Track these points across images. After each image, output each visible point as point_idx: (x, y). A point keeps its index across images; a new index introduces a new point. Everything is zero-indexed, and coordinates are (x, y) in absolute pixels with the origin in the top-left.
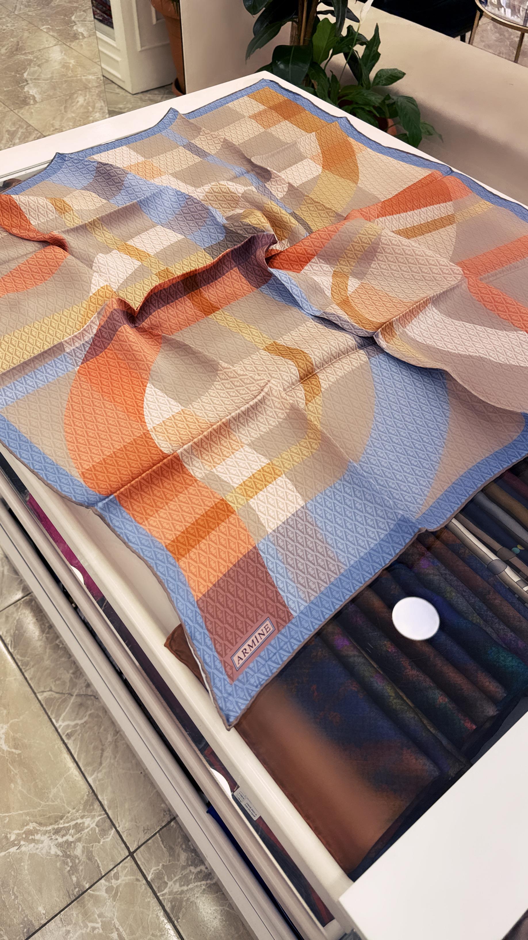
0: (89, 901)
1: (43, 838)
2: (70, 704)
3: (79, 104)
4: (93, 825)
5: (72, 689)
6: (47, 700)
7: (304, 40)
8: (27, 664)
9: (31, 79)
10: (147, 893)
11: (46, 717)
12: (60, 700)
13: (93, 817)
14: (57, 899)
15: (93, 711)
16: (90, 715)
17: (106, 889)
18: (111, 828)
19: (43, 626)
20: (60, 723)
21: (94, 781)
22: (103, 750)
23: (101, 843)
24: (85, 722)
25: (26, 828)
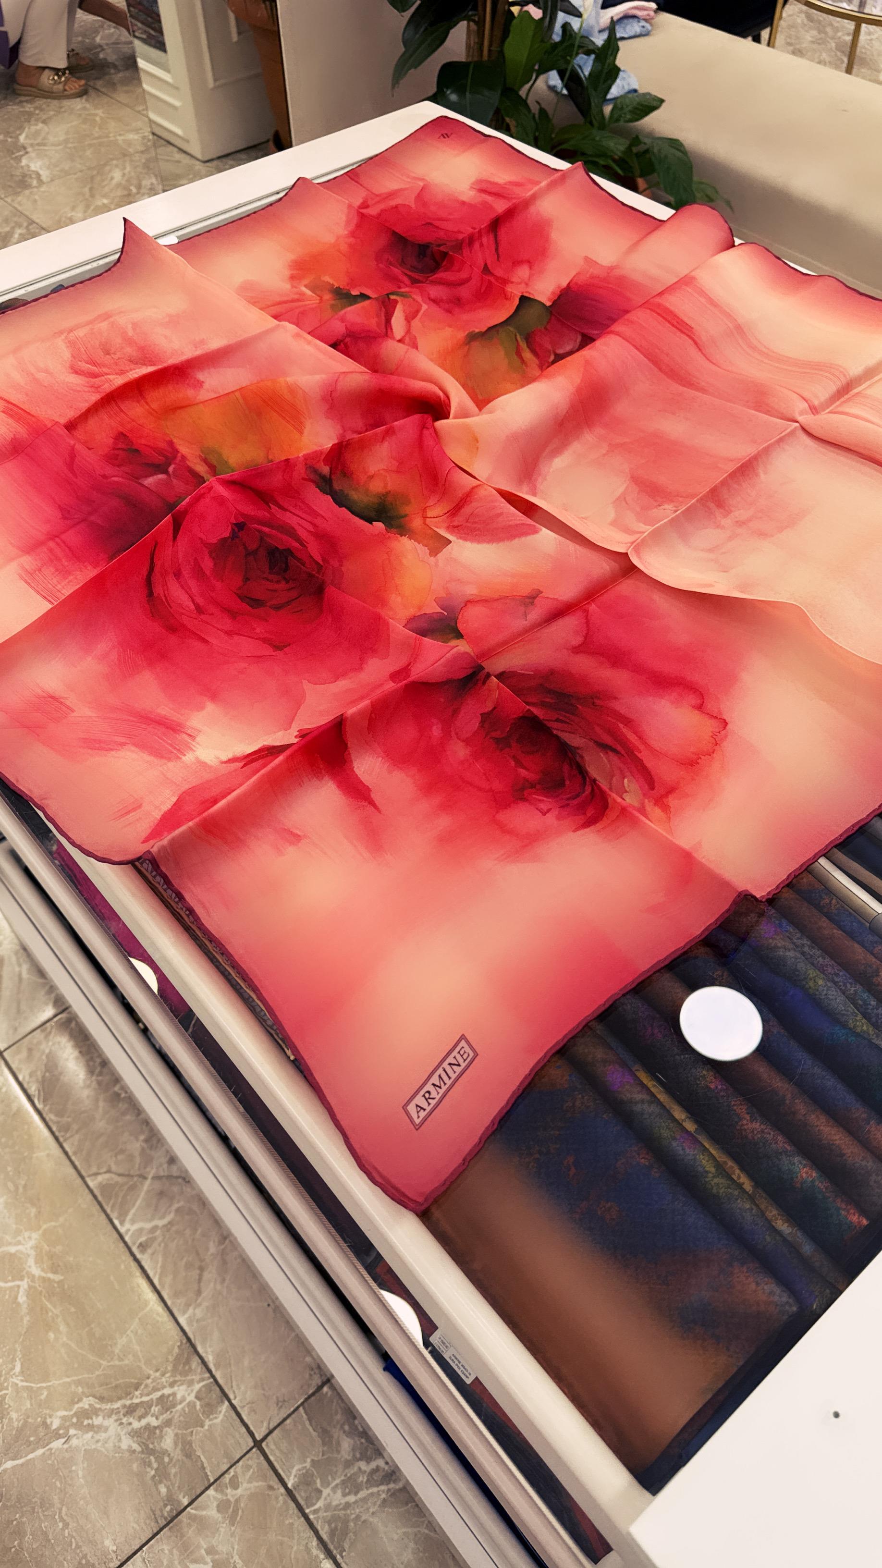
0: (189, 1525)
1: (106, 1423)
2: (142, 1194)
3: (114, 182)
4: (191, 1398)
5: (145, 1168)
6: (103, 1187)
7: (490, 51)
8: (66, 1128)
9: (32, 145)
10: (287, 1510)
11: (103, 1216)
12: (126, 1188)
13: (191, 1383)
14: (135, 1526)
15: (181, 1203)
16: (178, 1211)
17: (218, 1506)
18: (222, 1402)
19: (91, 1063)
20: (127, 1225)
21: (190, 1321)
22: (202, 1269)
23: (206, 1427)
24: (171, 1223)
25: (76, 1406)
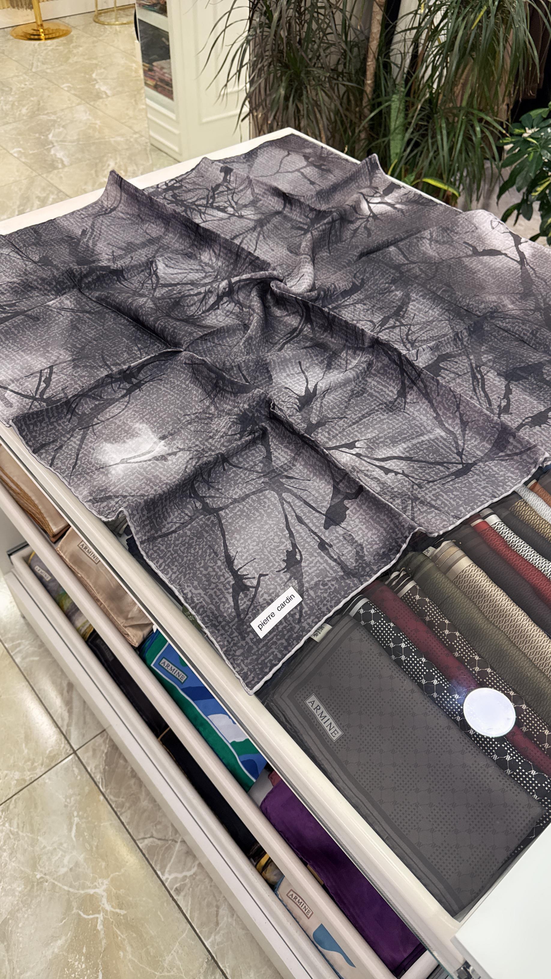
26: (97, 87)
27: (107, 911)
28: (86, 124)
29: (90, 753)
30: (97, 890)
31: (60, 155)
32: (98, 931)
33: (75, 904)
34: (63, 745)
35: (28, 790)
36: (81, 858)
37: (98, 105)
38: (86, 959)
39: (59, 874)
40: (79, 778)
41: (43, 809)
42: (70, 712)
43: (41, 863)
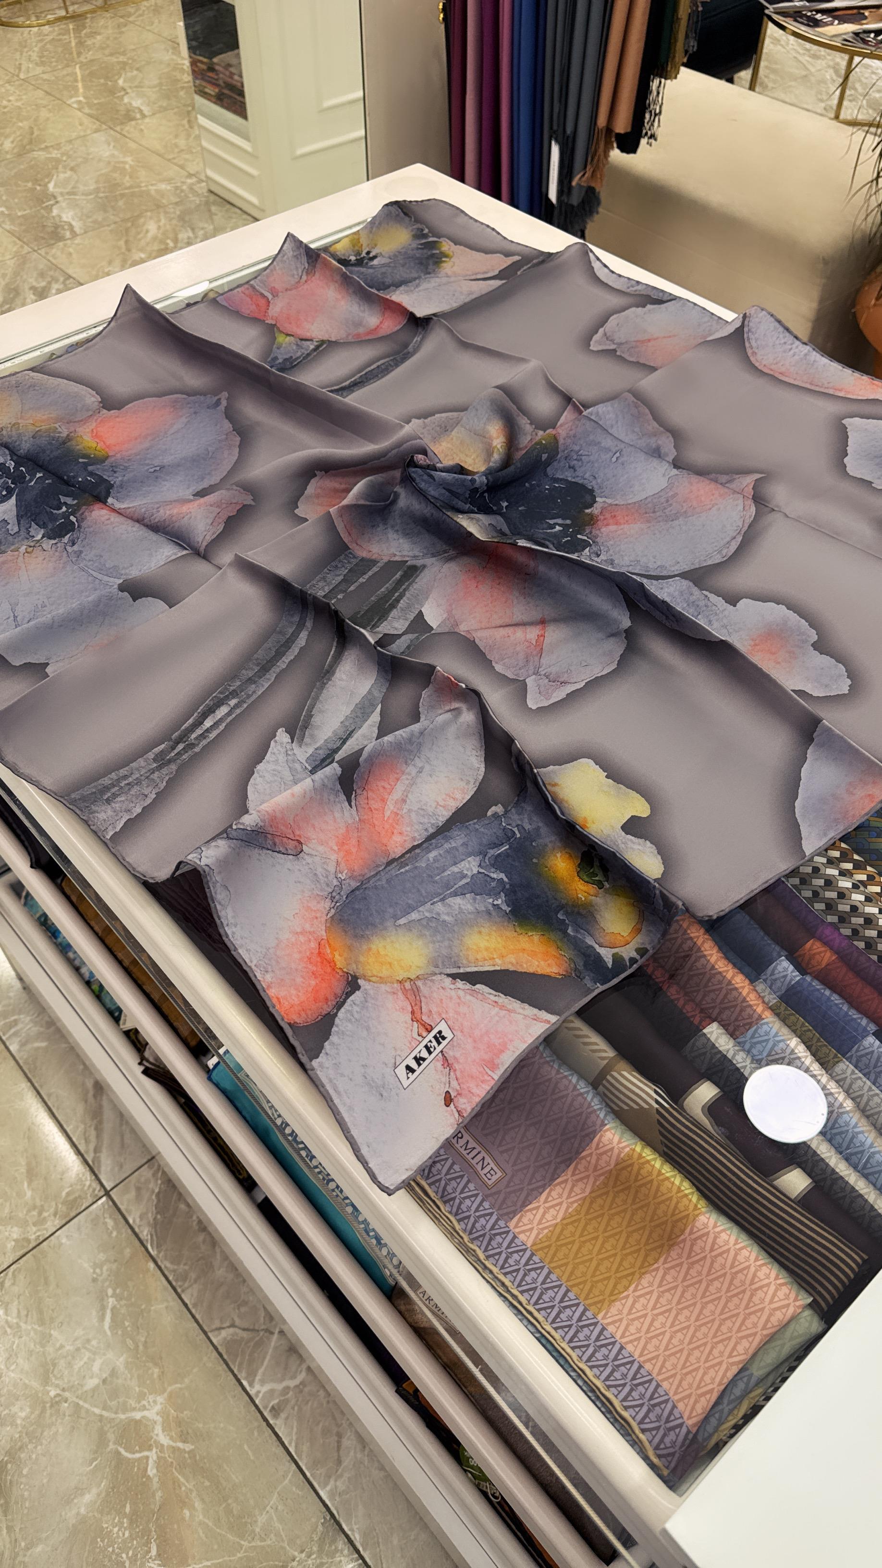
26: (126, 100)
27: (162, 1445)
28: (109, 163)
29: (133, 1194)
30: (146, 1413)
31: (67, 216)
32: (149, 1477)
33: (111, 1436)
34: (88, 1183)
35: (34, 1256)
36: (120, 1362)
37: (128, 132)
38: (131, 1522)
39: (85, 1389)
40: (114, 1234)
41: (58, 1286)
42: (99, 1129)
43: (55, 1372)
